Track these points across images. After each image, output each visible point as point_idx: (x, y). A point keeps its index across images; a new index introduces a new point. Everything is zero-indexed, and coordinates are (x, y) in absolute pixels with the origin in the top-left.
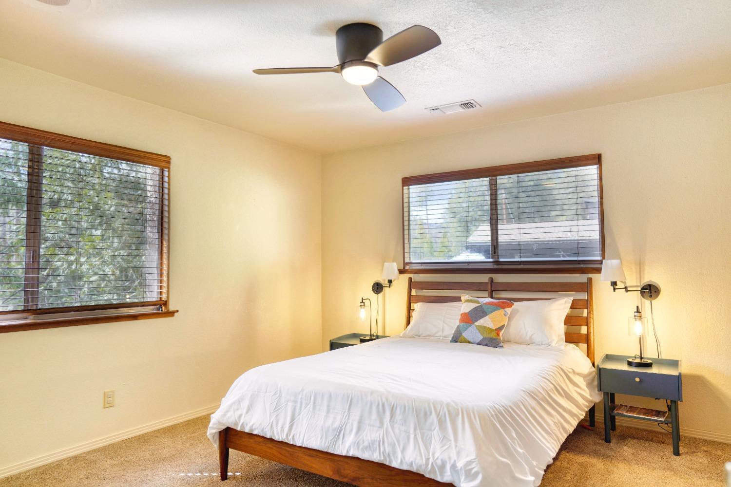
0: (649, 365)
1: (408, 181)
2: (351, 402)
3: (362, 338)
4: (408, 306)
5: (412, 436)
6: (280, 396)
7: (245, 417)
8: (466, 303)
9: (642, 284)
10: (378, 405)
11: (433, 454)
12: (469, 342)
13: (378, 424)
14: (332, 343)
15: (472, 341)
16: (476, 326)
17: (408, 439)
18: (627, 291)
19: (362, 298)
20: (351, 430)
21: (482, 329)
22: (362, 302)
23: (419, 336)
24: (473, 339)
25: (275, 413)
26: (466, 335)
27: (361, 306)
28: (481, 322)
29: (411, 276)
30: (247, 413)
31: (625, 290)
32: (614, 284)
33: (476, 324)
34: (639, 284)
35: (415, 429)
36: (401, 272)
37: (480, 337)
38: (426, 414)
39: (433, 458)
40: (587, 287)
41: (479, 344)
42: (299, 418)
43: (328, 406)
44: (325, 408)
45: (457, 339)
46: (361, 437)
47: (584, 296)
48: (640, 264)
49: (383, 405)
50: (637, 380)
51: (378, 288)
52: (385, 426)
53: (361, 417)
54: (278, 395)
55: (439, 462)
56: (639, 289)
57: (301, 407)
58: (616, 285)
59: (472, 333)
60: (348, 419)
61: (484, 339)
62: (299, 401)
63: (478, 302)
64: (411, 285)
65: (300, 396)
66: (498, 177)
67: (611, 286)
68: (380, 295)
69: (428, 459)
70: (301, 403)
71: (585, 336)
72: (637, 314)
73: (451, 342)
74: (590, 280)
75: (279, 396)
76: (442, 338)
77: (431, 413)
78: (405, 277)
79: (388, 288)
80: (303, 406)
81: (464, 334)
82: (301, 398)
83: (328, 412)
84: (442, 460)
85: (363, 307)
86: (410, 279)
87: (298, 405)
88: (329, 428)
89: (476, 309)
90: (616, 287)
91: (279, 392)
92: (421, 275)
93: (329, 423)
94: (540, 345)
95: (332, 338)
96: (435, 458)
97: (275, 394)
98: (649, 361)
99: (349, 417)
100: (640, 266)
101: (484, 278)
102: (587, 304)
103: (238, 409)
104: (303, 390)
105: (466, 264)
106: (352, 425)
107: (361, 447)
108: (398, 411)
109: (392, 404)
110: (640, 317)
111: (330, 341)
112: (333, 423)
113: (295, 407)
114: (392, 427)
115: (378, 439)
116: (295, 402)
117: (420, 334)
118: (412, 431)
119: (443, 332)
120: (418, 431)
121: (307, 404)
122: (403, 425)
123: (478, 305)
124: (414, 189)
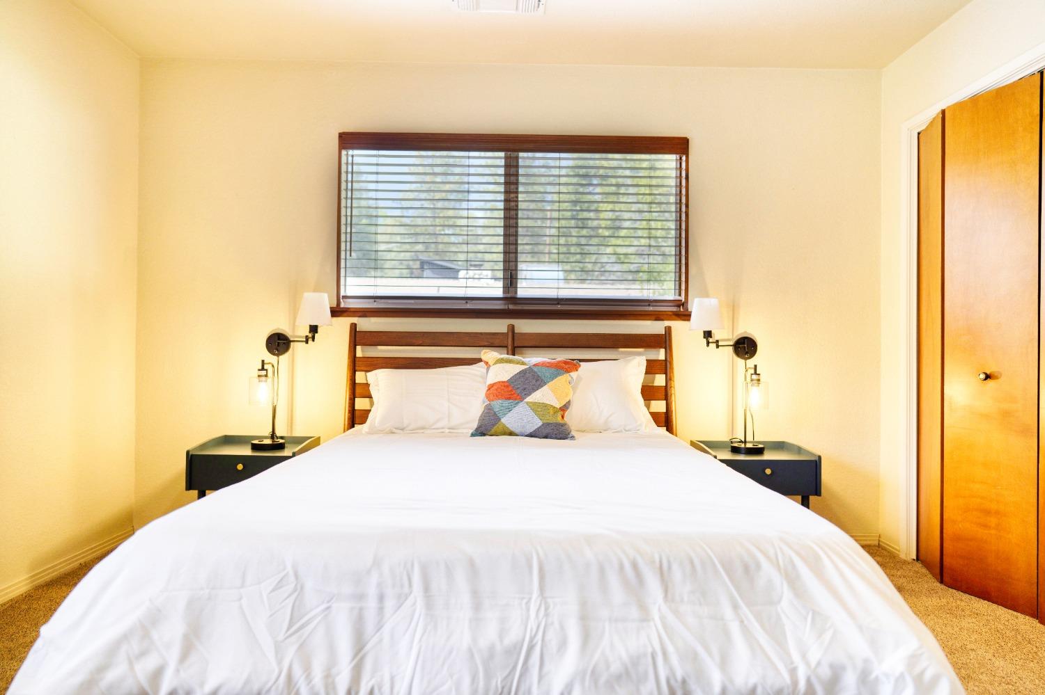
0: (759, 451)
1: (349, 140)
2: (541, 570)
3: (256, 442)
4: (351, 376)
5: (735, 628)
6: (299, 589)
7: (178, 671)
8: (498, 365)
9: (734, 337)
10: (622, 567)
11: (804, 656)
12: (511, 434)
13: (634, 612)
14: (192, 455)
15: (517, 431)
16: (527, 403)
17: (727, 633)
18: (718, 346)
19: (263, 361)
20: (563, 644)
21: (539, 408)
22: (263, 369)
23: (402, 429)
24: (523, 427)
25: (293, 638)
26: (508, 421)
27: (259, 376)
28: (537, 397)
29: (355, 320)
30: (184, 656)
31: (715, 345)
32: (708, 334)
33: (529, 399)
34: (731, 337)
35: (735, 607)
36: (336, 312)
37: (537, 423)
38: (746, 568)
39: (807, 664)
40: (663, 341)
41: (531, 435)
42: (381, 641)
43: (475, 593)
44: (466, 599)
45: (488, 428)
46: (597, 656)
47: (661, 355)
48: (734, 306)
49: (635, 566)
50: (768, 471)
51: (278, 343)
52: (656, 615)
53: (584, 604)
54: (292, 586)
55: (825, 672)
56: (732, 343)
57: (381, 609)
58: (711, 337)
59: (519, 416)
60: (547, 615)
61: (545, 425)
62: (372, 592)
63: (523, 363)
64: (357, 338)
65: (374, 578)
66: (521, 154)
67: (704, 338)
68: (284, 358)
69: (793, 671)
70: (381, 598)
71: (664, 415)
72: (755, 377)
73: (473, 435)
74: (668, 330)
75: (295, 590)
76: (447, 431)
77: (758, 566)
78: (344, 323)
79: (304, 343)
80: (389, 604)
81: (503, 420)
82: (379, 585)
83: (477, 606)
84: (832, 666)
85: (264, 378)
86: (354, 326)
87: (371, 604)
88: (492, 649)
89: (523, 373)
90: (711, 340)
91: (292, 578)
92: (373, 320)
93: (490, 634)
94: (621, 431)
95: (189, 448)
96: (813, 665)
97: (279, 586)
98: (760, 446)
99: (546, 609)
100: (733, 310)
101: (499, 326)
102: (664, 367)
103: (143, 654)
104: (377, 563)
105: (464, 302)
106: (562, 628)
107: (603, 680)
108: (677, 574)
109: (657, 560)
110: (759, 380)
111: (188, 452)
112: (502, 634)
113: (361, 609)
114: (676, 612)
115: (650, 650)
116: (361, 597)
117: (405, 426)
118: (728, 612)
119: (449, 421)
120: (745, 609)
121: (401, 599)
122: (700, 604)
123: (523, 367)
124: (361, 157)
